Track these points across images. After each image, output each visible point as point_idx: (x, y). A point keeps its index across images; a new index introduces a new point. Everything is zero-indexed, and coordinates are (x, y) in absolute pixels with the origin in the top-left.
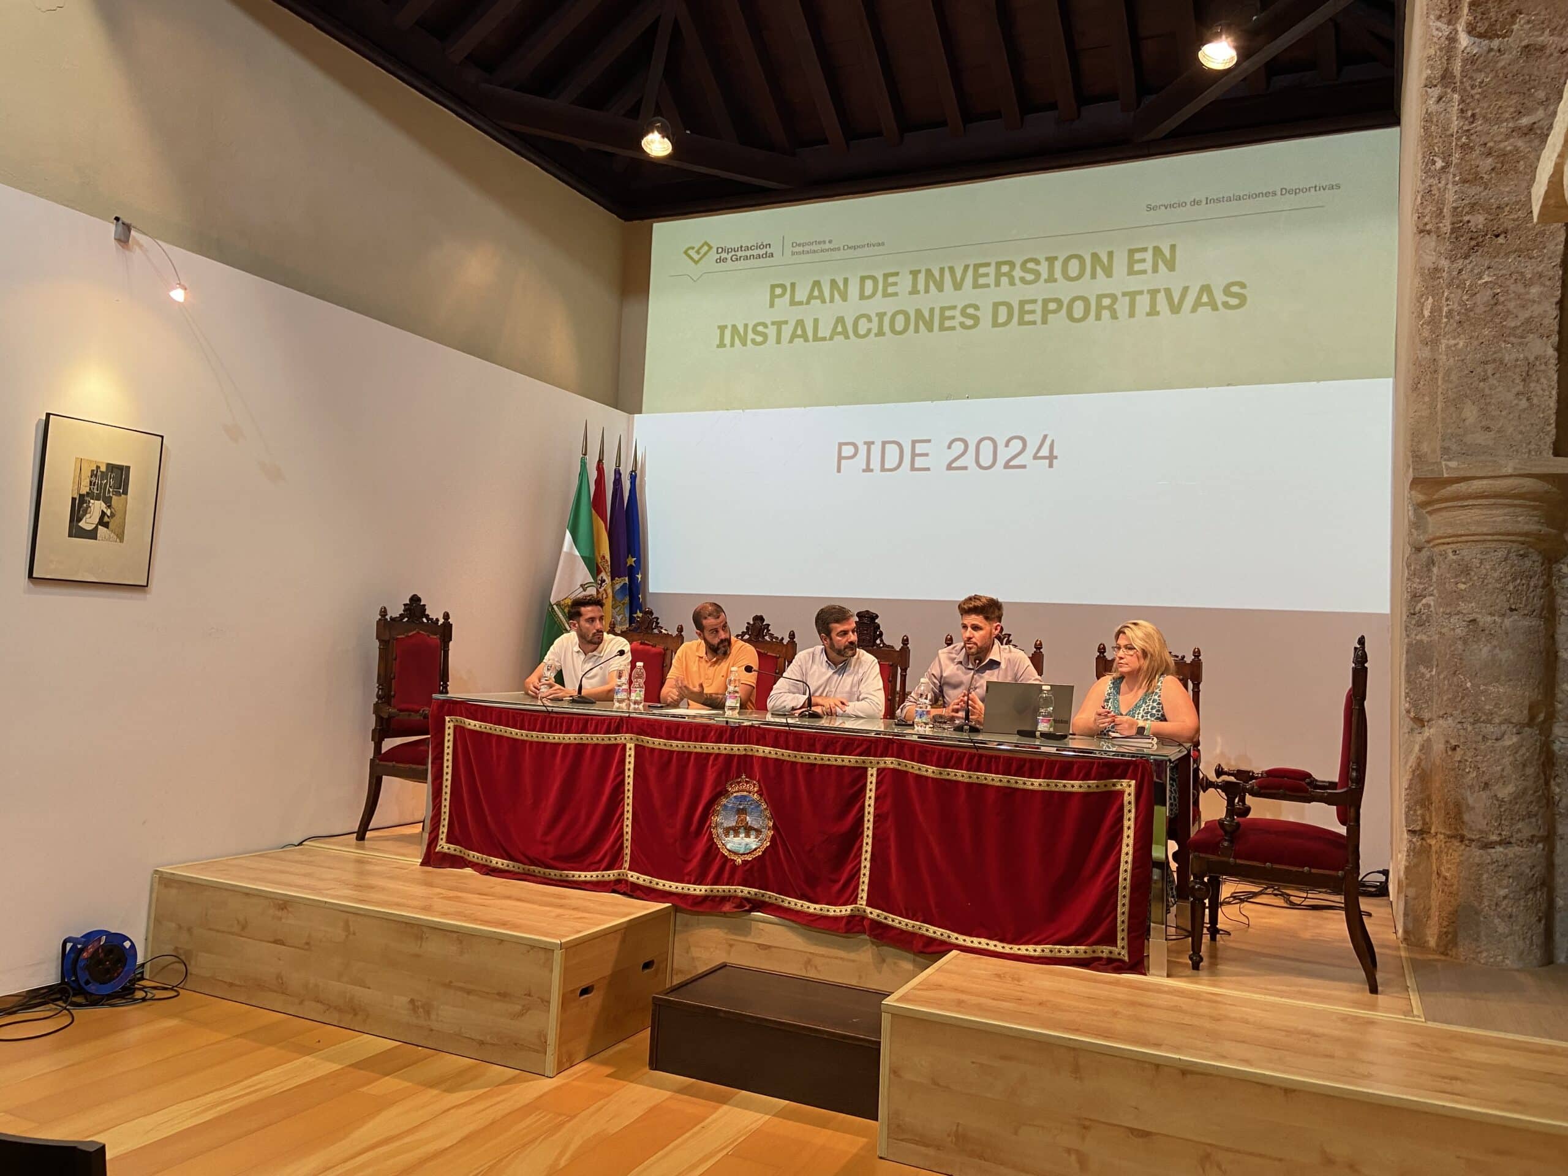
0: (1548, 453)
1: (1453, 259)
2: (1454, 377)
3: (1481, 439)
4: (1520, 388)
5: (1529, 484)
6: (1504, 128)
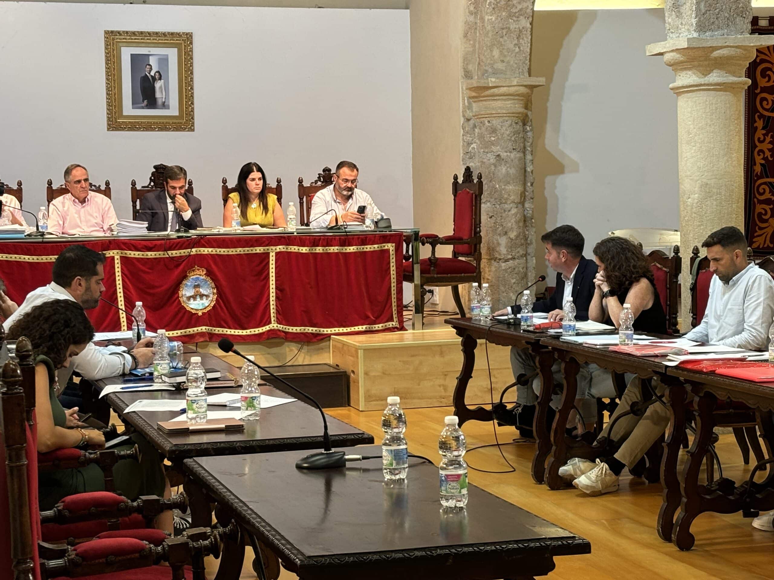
0: (526, 75)
3: (500, 66)
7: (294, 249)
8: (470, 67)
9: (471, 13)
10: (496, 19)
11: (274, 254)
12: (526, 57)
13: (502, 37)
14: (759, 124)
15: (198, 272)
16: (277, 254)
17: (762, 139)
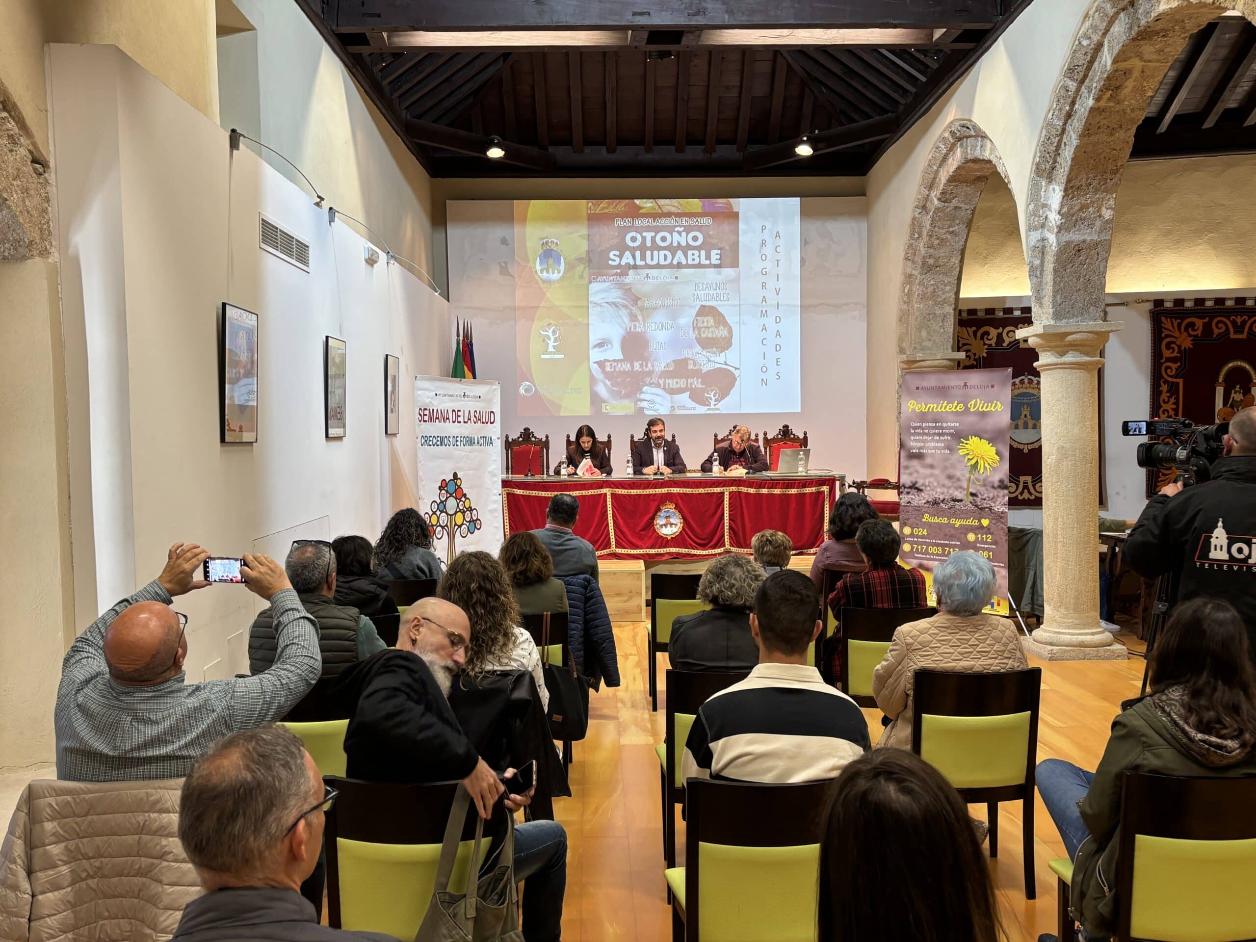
0: (950, 350)
1: (921, 274)
2: (919, 320)
3: (927, 344)
4: (941, 324)
5: (945, 362)
6: (944, 231)
7: (744, 489)
8: (904, 345)
9: (905, 302)
10: (924, 307)
11: (728, 493)
12: (949, 337)
13: (929, 321)
14: (1164, 388)
15: (669, 506)
16: (730, 493)
17: (1166, 400)
